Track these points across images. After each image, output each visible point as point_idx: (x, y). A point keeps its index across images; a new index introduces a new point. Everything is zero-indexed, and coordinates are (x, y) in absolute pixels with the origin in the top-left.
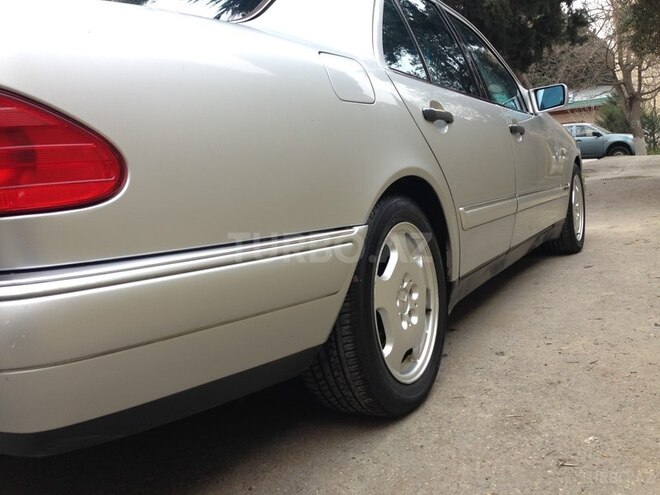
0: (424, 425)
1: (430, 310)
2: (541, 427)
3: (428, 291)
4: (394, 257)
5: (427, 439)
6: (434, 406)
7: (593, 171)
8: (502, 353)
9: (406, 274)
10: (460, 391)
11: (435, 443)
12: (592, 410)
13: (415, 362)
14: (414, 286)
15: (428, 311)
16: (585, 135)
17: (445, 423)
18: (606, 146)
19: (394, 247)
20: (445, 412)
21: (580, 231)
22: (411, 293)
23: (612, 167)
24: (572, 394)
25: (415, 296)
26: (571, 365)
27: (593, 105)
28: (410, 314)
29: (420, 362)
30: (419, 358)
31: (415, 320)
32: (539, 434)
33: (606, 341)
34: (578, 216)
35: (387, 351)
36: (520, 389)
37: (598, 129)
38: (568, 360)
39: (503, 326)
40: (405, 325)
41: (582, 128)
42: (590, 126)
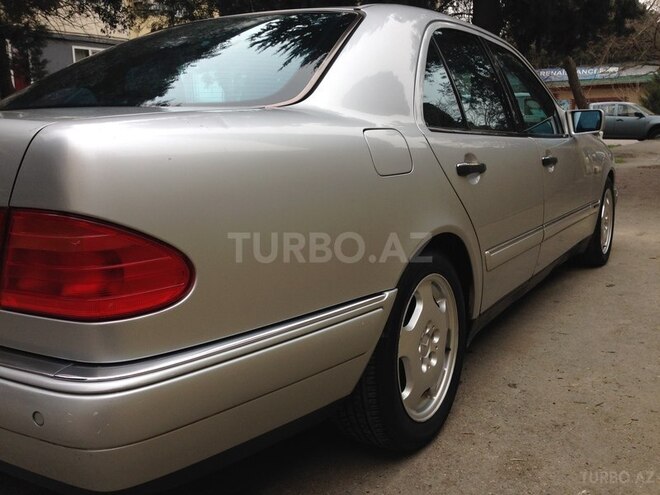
0: (434, 462)
1: (450, 349)
2: (541, 475)
3: (449, 332)
4: (419, 308)
5: (436, 478)
6: (445, 441)
7: (631, 156)
8: (514, 386)
9: (430, 322)
10: (471, 426)
11: (443, 483)
12: (590, 460)
13: (432, 399)
14: (437, 330)
15: (448, 350)
16: (627, 115)
17: (454, 463)
18: (648, 127)
19: (420, 299)
20: (455, 449)
21: (607, 243)
22: (432, 337)
23: (651, 153)
24: (573, 440)
25: (436, 340)
26: (577, 405)
27: (638, 81)
28: (430, 356)
29: (436, 398)
30: (435, 395)
31: (434, 362)
32: (539, 482)
33: (614, 380)
34: (606, 229)
35: (406, 394)
36: (527, 429)
37: (641, 110)
38: (576, 400)
39: (519, 352)
40: (424, 368)
41: (625, 107)
42: (633, 105)
